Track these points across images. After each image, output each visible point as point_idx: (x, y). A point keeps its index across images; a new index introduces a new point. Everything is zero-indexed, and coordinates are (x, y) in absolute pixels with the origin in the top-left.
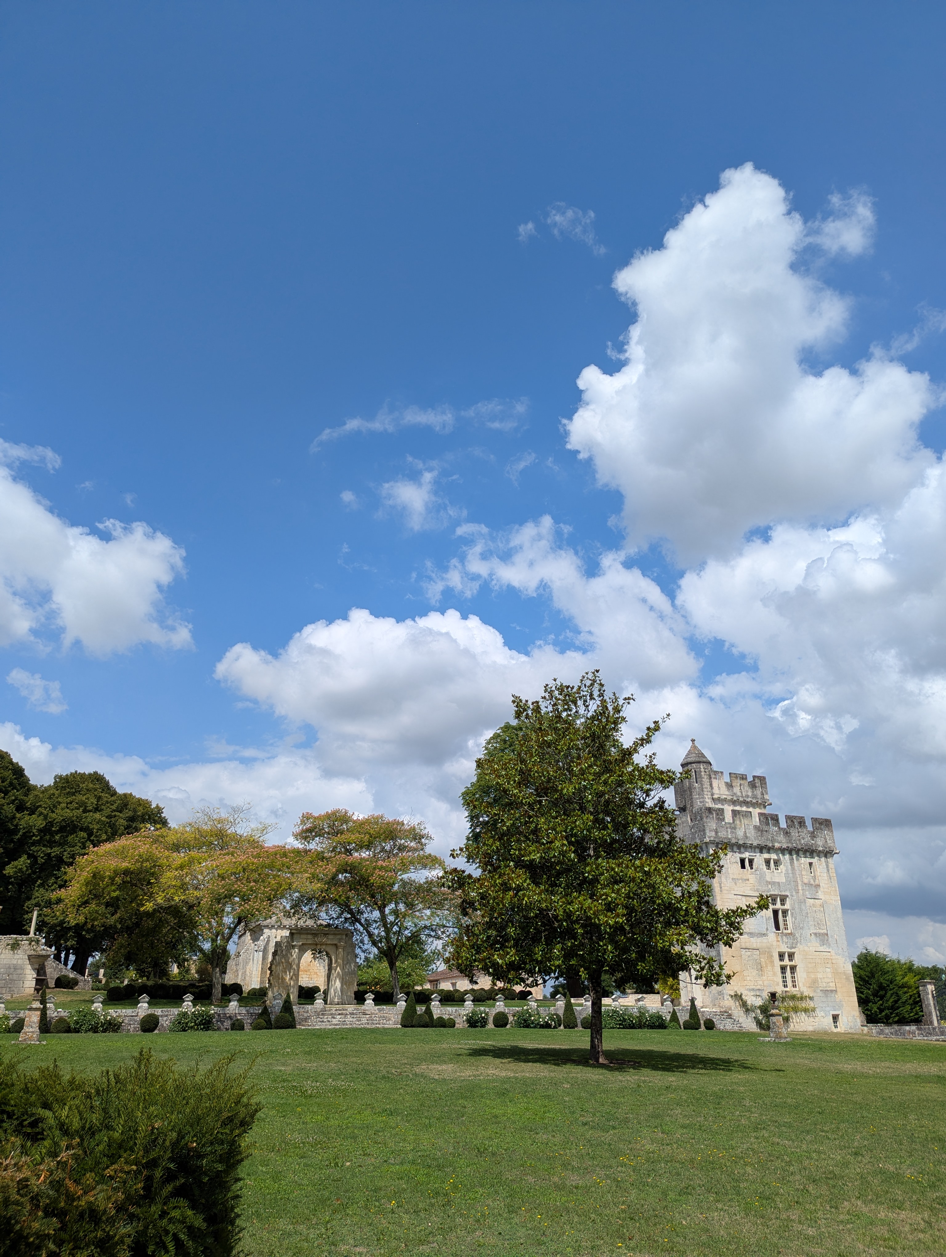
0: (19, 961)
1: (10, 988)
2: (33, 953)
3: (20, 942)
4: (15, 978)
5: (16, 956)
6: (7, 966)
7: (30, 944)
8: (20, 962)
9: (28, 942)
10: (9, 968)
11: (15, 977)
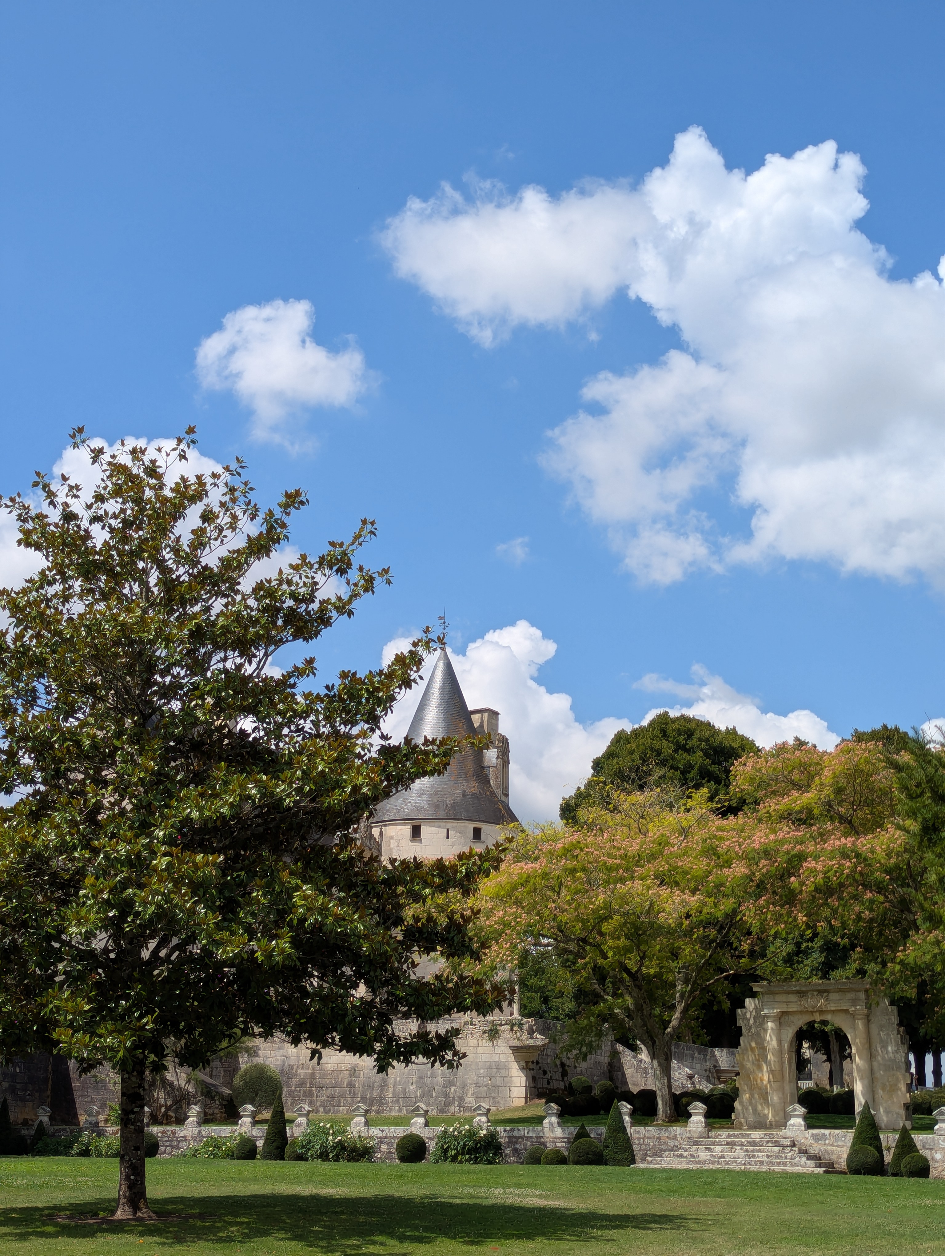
0: (502, 1056)
1: (494, 1098)
2: (516, 1043)
3: (499, 1028)
4: (499, 1083)
5: (497, 1050)
6: (488, 1064)
7: (512, 1030)
8: (503, 1058)
9: (508, 1027)
10: (490, 1067)
11: (499, 1081)
